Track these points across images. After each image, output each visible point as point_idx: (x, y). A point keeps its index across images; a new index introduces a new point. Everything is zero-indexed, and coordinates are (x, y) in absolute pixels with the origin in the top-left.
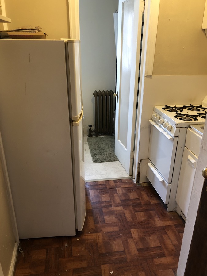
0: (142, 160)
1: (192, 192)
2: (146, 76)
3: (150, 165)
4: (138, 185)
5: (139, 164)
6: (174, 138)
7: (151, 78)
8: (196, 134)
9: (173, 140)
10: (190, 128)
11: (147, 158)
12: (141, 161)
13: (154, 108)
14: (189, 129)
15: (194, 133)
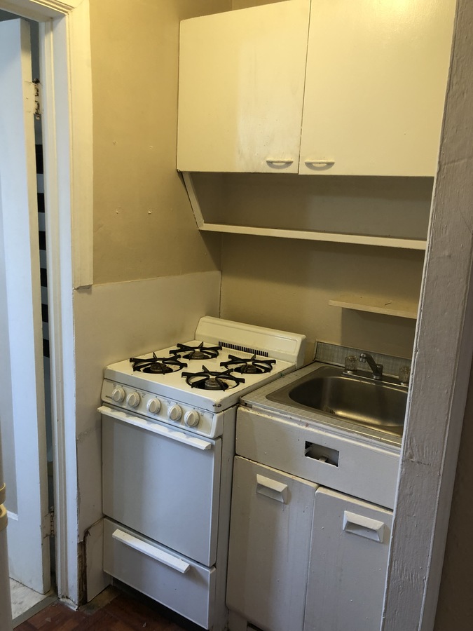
0: (90, 531)
1: (391, 579)
2: (78, 289)
3: (119, 534)
4: (88, 613)
5: (82, 546)
6: (214, 442)
7: (90, 293)
8: (270, 417)
9: (211, 449)
10: (246, 405)
11: (99, 516)
12: (86, 533)
13: (104, 371)
14: (241, 409)
15: (262, 415)
